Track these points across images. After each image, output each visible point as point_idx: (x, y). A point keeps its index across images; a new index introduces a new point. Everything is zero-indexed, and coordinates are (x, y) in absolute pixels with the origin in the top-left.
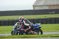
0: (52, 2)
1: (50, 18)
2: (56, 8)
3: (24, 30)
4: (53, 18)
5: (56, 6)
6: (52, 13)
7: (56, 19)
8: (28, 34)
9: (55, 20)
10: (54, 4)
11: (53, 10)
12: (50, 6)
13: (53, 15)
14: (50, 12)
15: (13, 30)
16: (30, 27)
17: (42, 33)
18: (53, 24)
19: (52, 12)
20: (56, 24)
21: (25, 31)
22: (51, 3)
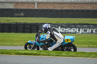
1: (16, 23)
2: (26, 8)
4: (20, 24)
5: (26, 5)
6: (19, 15)
7: (26, 26)
9: (24, 27)
10: (23, 1)
12: (17, 3)
13: (21, 18)
14: (16, 13)
18: (20, 34)
19: (19, 13)
20: (26, 34)
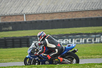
0: (7, 9)
1: (5, 38)
2: (14, 21)
3: (46, 56)
4: (9, 39)
5: (14, 17)
6: (7, 29)
7: (15, 40)
8: (54, 62)
9: (13, 41)
10: (11, 13)
11: (10, 24)
13: (9, 32)
14: (4, 27)
15: (27, 56)
16: (57, 50)
17: (78, 61)
18: (9, 49)
19: (7, 27)
20: (15, 49)
21: (49, 57)
22: (5, 11)
